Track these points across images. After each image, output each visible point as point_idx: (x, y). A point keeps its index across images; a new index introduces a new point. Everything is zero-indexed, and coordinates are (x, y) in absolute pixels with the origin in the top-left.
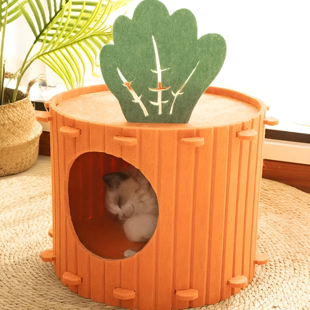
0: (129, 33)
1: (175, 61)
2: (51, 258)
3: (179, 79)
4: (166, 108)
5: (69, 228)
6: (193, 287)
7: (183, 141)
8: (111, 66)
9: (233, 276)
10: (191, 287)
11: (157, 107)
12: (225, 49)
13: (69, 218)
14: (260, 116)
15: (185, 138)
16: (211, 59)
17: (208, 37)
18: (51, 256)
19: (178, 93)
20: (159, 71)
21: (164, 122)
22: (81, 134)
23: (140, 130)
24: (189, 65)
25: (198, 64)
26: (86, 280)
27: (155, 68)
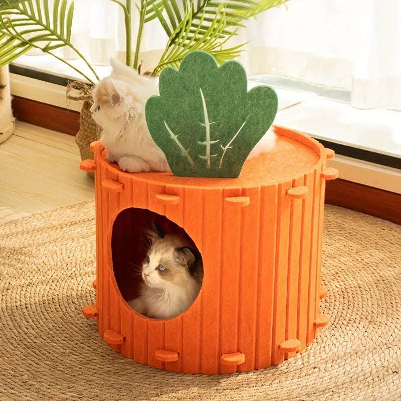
0: (175, 86)
1: (224, 115)
2: (94, 314)
3: (229, 132)
4: (215, 162)
5: (111, 283)
6: (241, 350)
7: (227, 201)
8: (156, 118)
9: (286, 339)
10: (239, 351)
11: (205, 161)
12: (277, 102)
13: (112, 273)
14: (315, 171)
15: (229, 197)
16: (262, 112)
17: (258, 90)
18: (94, 311)
19: (227, 147)
20: (207, 124)
21: (213, 177)
22: (124, 189)
23: (184, 188)
24: (239, 119)
25: (248, 117)
26: (128, 339)
27: (203, 121)
